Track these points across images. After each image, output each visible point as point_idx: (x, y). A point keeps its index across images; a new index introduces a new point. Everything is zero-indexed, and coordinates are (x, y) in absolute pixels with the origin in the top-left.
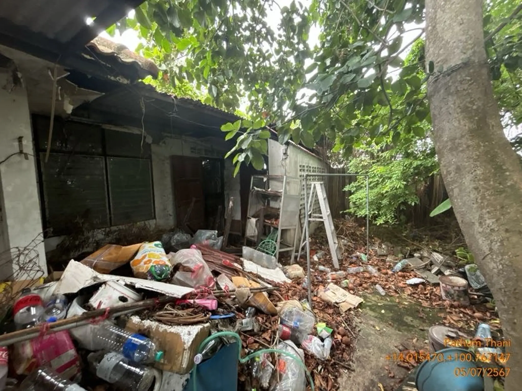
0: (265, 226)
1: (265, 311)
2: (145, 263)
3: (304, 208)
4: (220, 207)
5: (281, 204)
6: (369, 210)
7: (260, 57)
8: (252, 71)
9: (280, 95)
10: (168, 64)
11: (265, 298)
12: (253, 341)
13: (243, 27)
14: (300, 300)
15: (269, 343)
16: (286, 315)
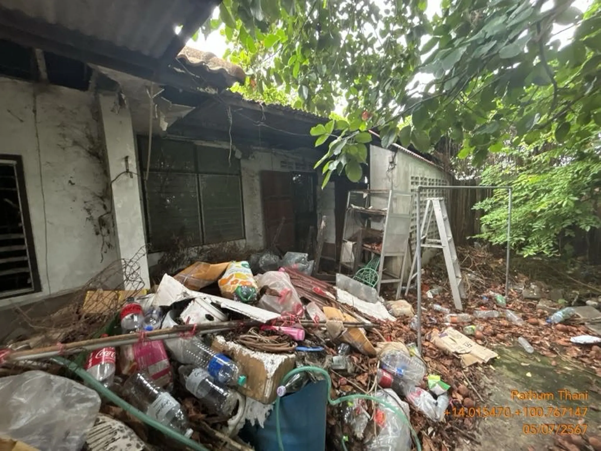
0: (364, 252)
1: (362, 350)
2: (232, 283)
3: (416, 231)
4: (311, 227)
5: (385, 226)
6: (511, 235)
7: (360, 44)
8: (350, 63)
9: (386, 88)
10: (255, 68)
11: (362, 335)
12: (345, 382)
13: (340, 9)
14: (406, 343)
15: (365, 388)
16: (387, 359)
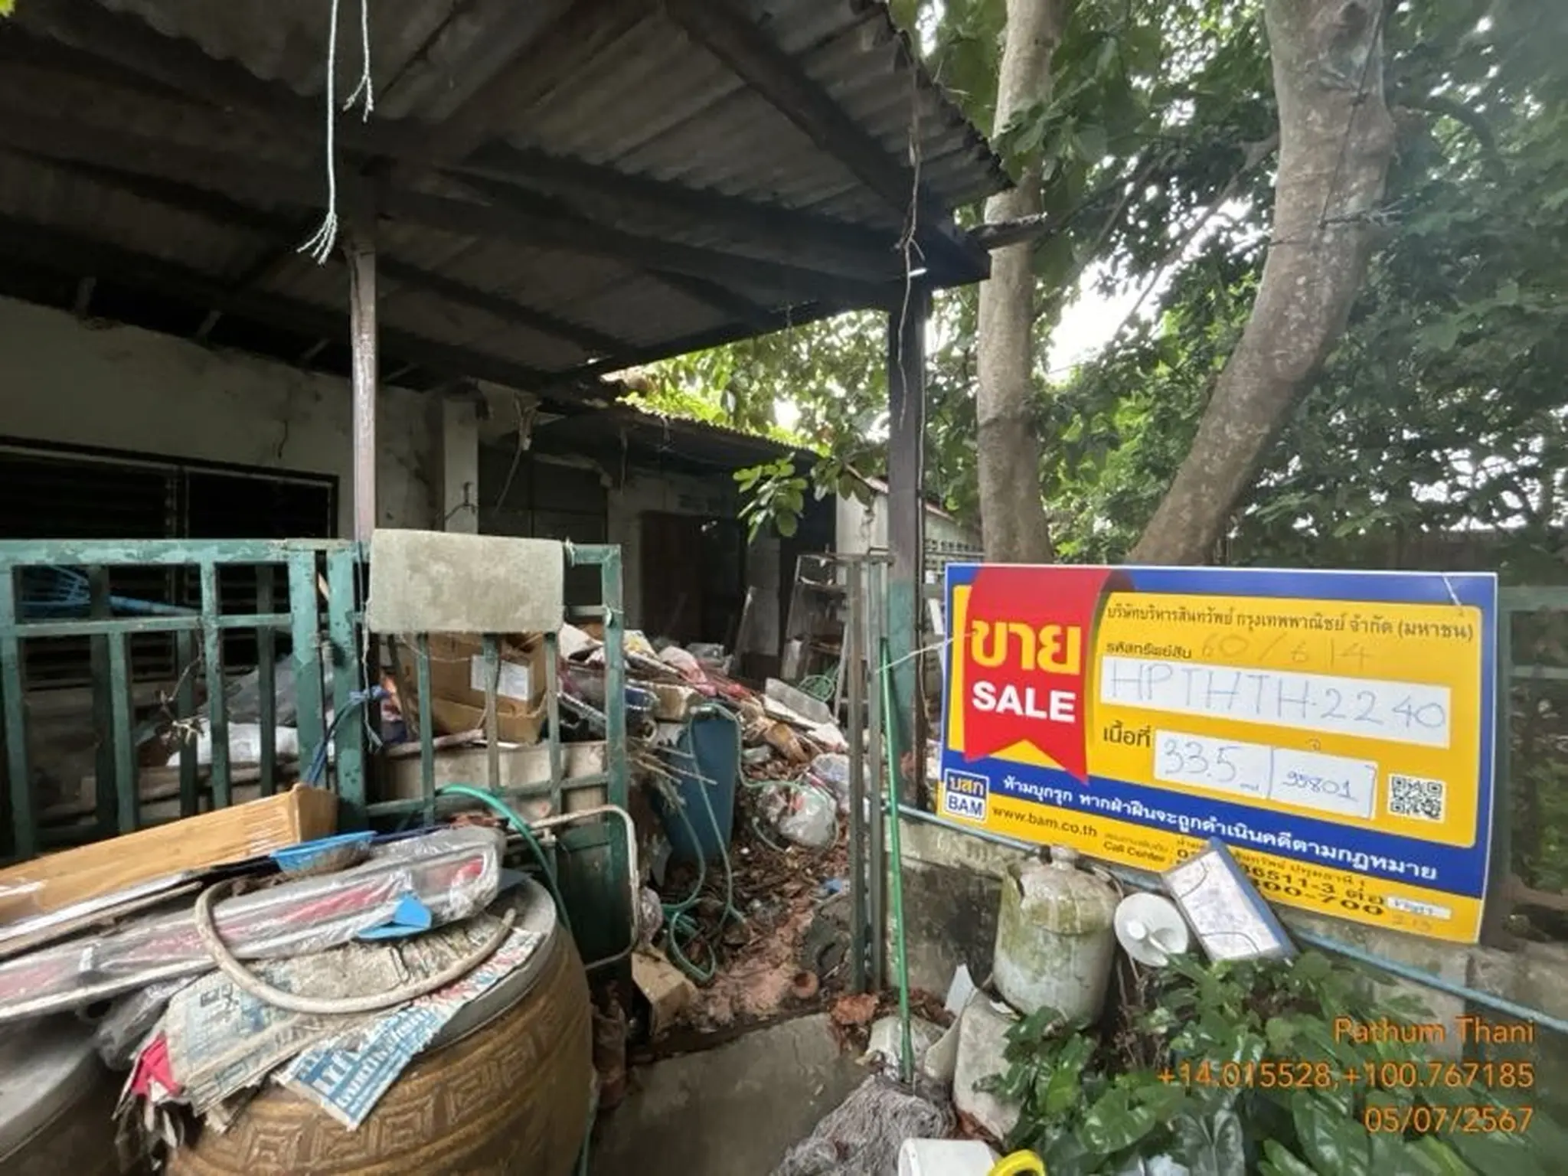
0: (817, 653)
1: (788, 755)
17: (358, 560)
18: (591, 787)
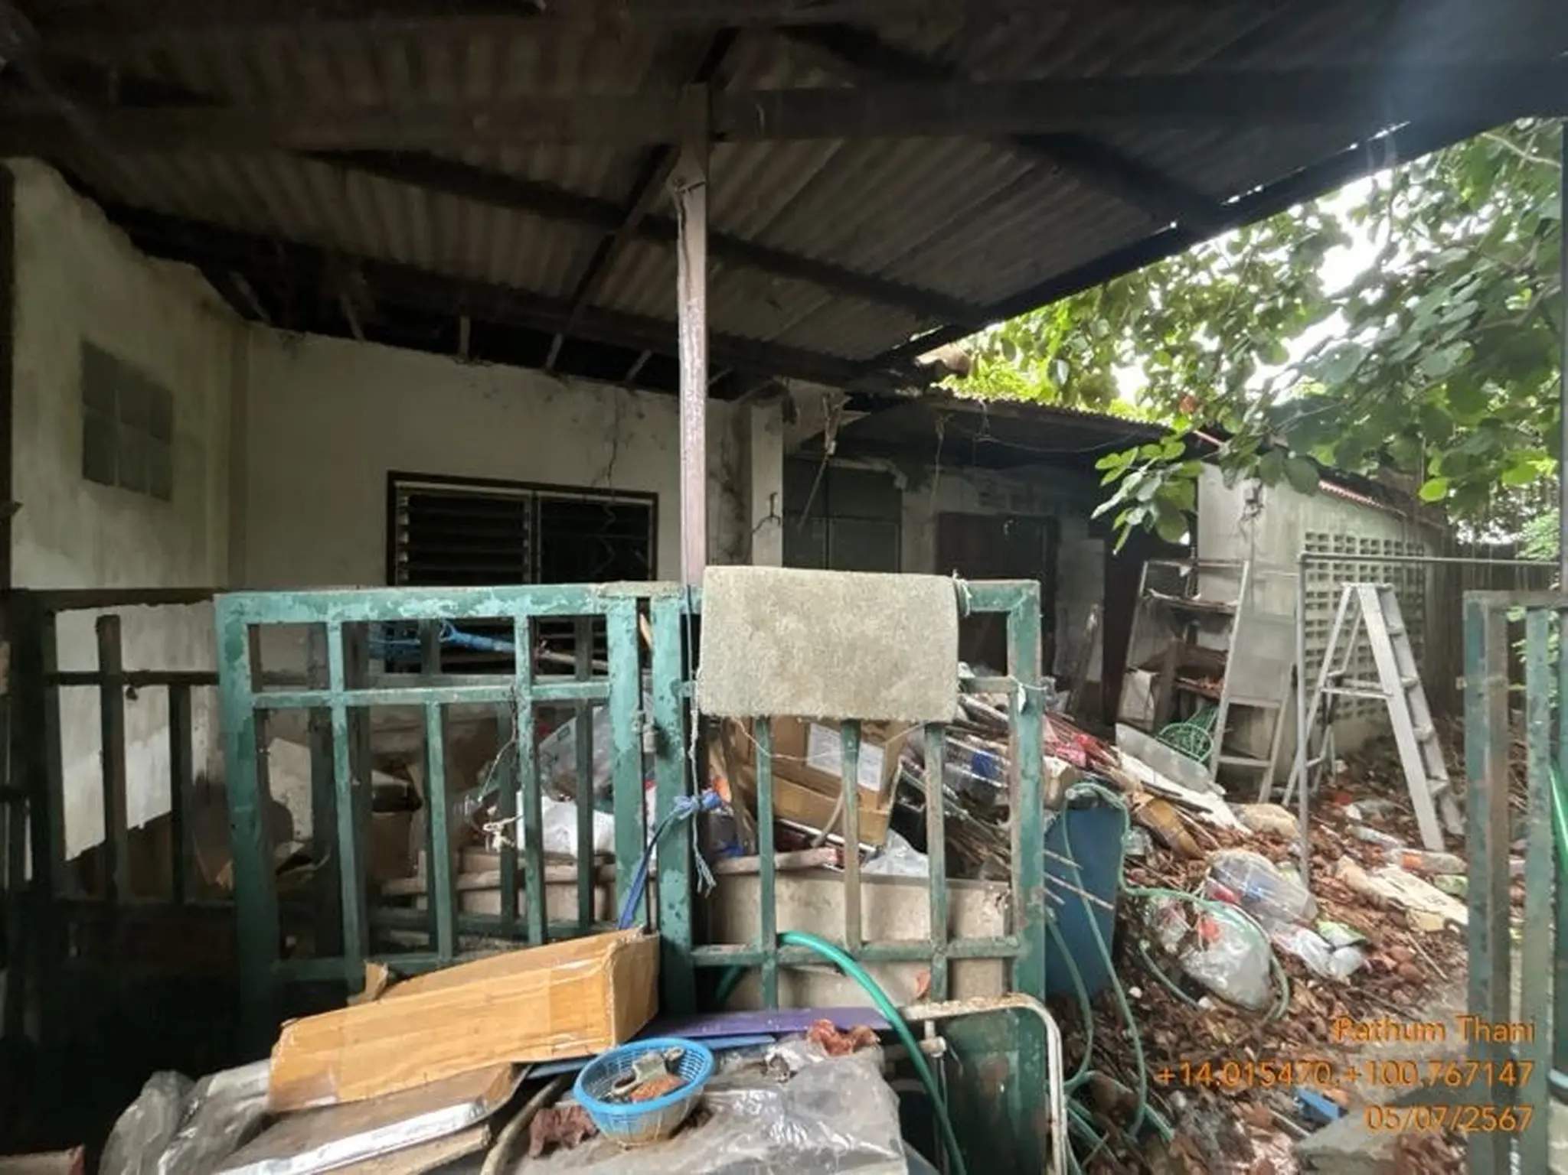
0: (1178, 695)
1: (1174, 845)
5: (1233, 637)
11: (1174, 817)
16: (1227, 864)
17: (687, 612)
18: (991, 958)
